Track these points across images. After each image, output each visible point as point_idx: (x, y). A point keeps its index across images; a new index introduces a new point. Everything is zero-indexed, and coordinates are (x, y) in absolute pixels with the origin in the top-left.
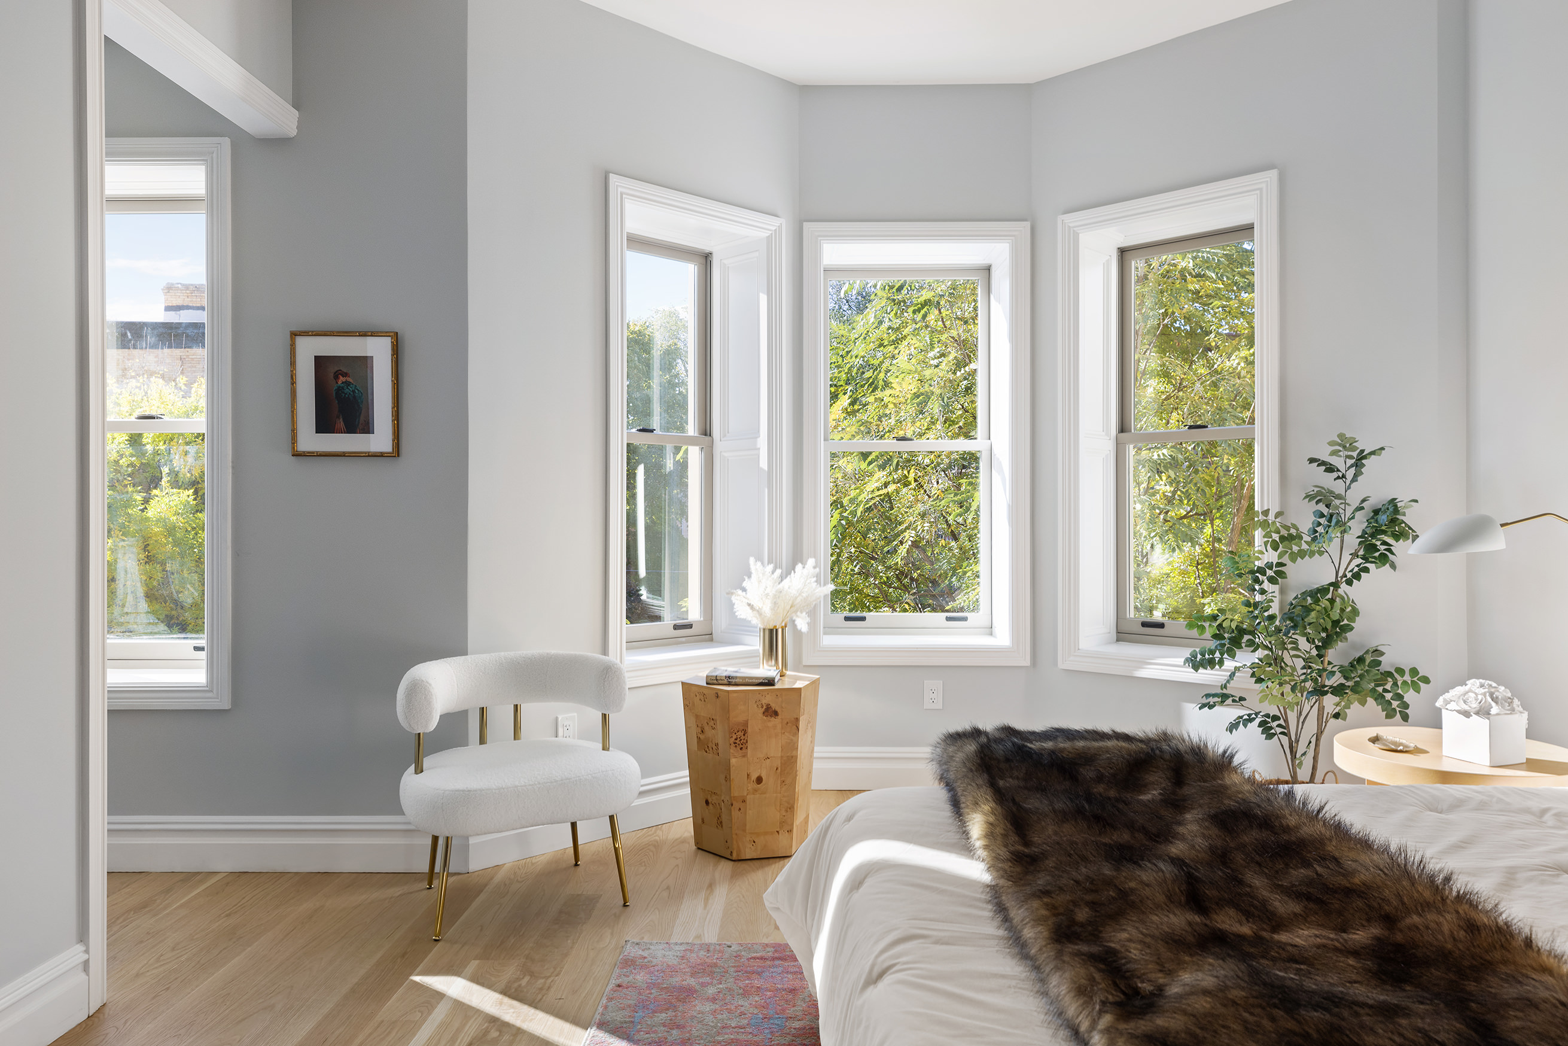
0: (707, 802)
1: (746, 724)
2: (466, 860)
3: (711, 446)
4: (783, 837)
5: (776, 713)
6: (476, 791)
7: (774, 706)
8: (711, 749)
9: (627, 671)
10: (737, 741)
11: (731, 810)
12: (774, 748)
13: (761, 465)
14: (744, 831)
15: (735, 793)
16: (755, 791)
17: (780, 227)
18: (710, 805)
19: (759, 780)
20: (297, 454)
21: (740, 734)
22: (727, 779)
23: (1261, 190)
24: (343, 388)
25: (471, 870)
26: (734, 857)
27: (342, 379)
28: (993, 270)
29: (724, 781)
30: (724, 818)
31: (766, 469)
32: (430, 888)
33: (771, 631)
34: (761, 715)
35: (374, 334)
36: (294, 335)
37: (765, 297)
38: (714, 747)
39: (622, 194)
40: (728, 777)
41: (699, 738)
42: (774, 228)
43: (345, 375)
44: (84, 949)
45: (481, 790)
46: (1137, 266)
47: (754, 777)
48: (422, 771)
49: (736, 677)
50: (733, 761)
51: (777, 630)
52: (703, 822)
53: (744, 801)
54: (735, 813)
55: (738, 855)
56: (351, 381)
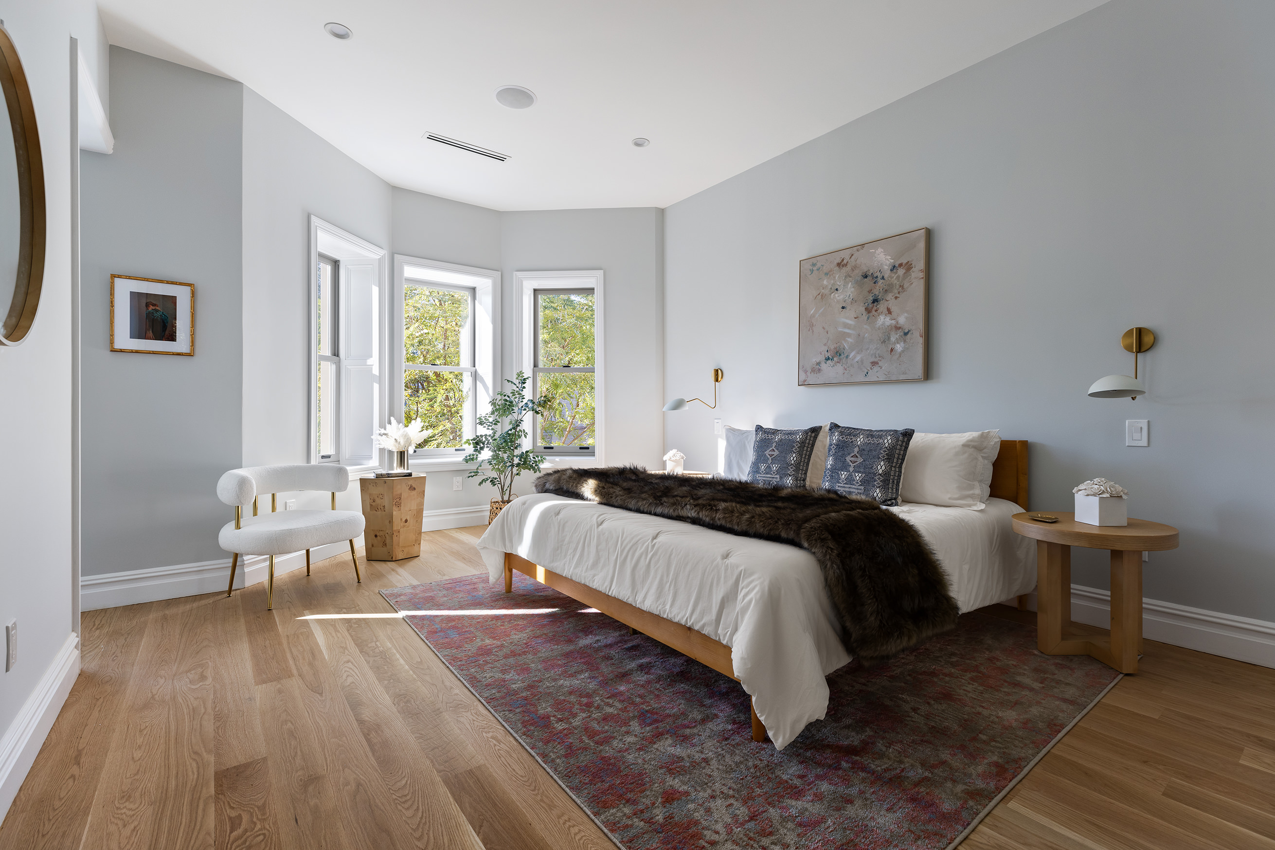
0: (376, 536)
1: (401, 495)
2: (243, 581)
3: (340, 361)
4: (416, 548)
5: (415, 489)
6: (294, 529)
7: (414, 485)
8: (379, 509)
9: (350, 473)
10: (397, 503)
11: (392, 537)
12: (413, 506)
13: (374, 372)
14: (399, 546)
15: (395, 528)
16: (404, 526)
17: (385, 255)
18: (378, 537)
19: (406, 521)
20: (113, 351)
21: (398, 500)
22: (391, 522)
23: (597, 276)
24: (153, 313)
25: (246, 586)
26: (394, 559)
27: (151, 307)
28: (477, 290)
29: (388, 523)
30: (388, 542)
31: (378, 375)
32: (230, 596)
33: (401, 452)
34: (408, 490)
35: (181, 284)
36: (113, 276)
37: (377, 289)
38: (382, 508)
39: (316, 226)
40: (391, 521)
41: (371, 505)
42: (382, 255)
43: (154, 305)
44: (76, 635)
45: (298, 529)
46: (541, 298)
47: (404, 520)
48: (240, 528)
49: (392, 474)
50: (394, 513)
51: (404, 452)
52: (373, 546)
53: (399, 532)
54: (395, 538)
55: (396, 558)
56: (159, 309)
